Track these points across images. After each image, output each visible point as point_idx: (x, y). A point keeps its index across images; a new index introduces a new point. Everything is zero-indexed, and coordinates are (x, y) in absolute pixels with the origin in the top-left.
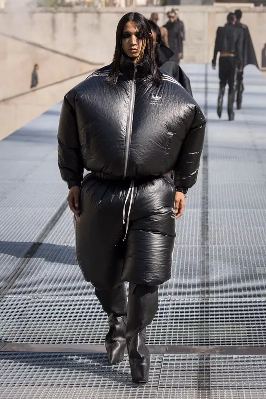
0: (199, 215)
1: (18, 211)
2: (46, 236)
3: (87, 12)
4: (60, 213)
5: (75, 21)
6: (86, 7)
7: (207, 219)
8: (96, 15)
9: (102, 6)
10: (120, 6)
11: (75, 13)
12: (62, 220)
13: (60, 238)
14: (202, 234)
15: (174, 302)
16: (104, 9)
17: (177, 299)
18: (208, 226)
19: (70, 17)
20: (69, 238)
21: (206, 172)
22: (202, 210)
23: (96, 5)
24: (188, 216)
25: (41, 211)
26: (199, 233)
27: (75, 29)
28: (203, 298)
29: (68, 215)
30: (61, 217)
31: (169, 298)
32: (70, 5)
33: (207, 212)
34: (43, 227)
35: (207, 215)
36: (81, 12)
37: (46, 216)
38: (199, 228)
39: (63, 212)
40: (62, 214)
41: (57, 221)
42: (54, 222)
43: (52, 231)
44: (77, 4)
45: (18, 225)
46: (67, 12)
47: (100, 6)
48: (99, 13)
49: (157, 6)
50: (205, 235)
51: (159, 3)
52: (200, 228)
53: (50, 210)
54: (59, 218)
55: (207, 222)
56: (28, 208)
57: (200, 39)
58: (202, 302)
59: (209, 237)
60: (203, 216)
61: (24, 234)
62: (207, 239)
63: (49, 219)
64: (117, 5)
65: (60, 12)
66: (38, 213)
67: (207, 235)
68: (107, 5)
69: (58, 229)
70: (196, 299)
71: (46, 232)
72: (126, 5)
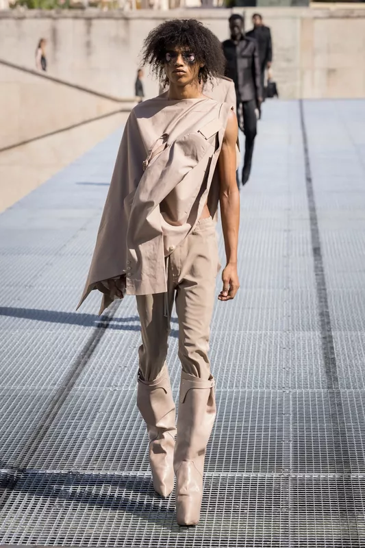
0: (319, 342)
1: (29, 335)
2: (79, 374)
3: (109, 17)
4: (97, 338)
5: (88, 32)
6: (105, 9)
7: (332, 348)
8: (121, 22)
9: (131, 7)
10: (159, 8)
11: (89, 19)
12: (101, 350)
13: (101, 378)
14: (328, 372)
15: (295, 479)
16: (135, 13)
17: (300, 475)
18: (334, 359)
19: (81, 24)
20: (115, 378)
21: (320, 273)
22: (321, 333)
23: (121, 6)
24: (301, 343)
25: (66, 335)
26: (321, 370)
27: (88, 44)
28: (341, 474)
29: (109, 341)
30: (99, 345)
31: (287, 474)
32: (81, 7)
33: (331, 337)
34: (72, 361)
35: (331, 342)
36: (99, 17)
37: (74, 344)
38: (321, 362)
39: (100, 337)
40: (98, 340)
41: (92, 351)
42: (89, 352)
43: (87, 366)
44: (92, 5)
45: (31, 357)
46: (76, 18)
47: (127, 8)
48: (126, 19)
49: (218, 7)
50: (331, 374)
51: (221, 2)
52: (323, 362)
53: (80, 334)
54: (95, 346)
55: (333, 353)
56: (43, 331)
57: (289, 60)
58: (340, 480)
59: (339, 377)
60: (324, 344)
61: (44, 373)
62: (336, 379)
63: (81, 348)
64: (155, 7)
65: (65, 17)
66: (61, 339)
67: (335, 372)
68: (139, 7)
69: (96, 364)
70: (330, 476)
71: (77, 368)
72: (170, 7)
